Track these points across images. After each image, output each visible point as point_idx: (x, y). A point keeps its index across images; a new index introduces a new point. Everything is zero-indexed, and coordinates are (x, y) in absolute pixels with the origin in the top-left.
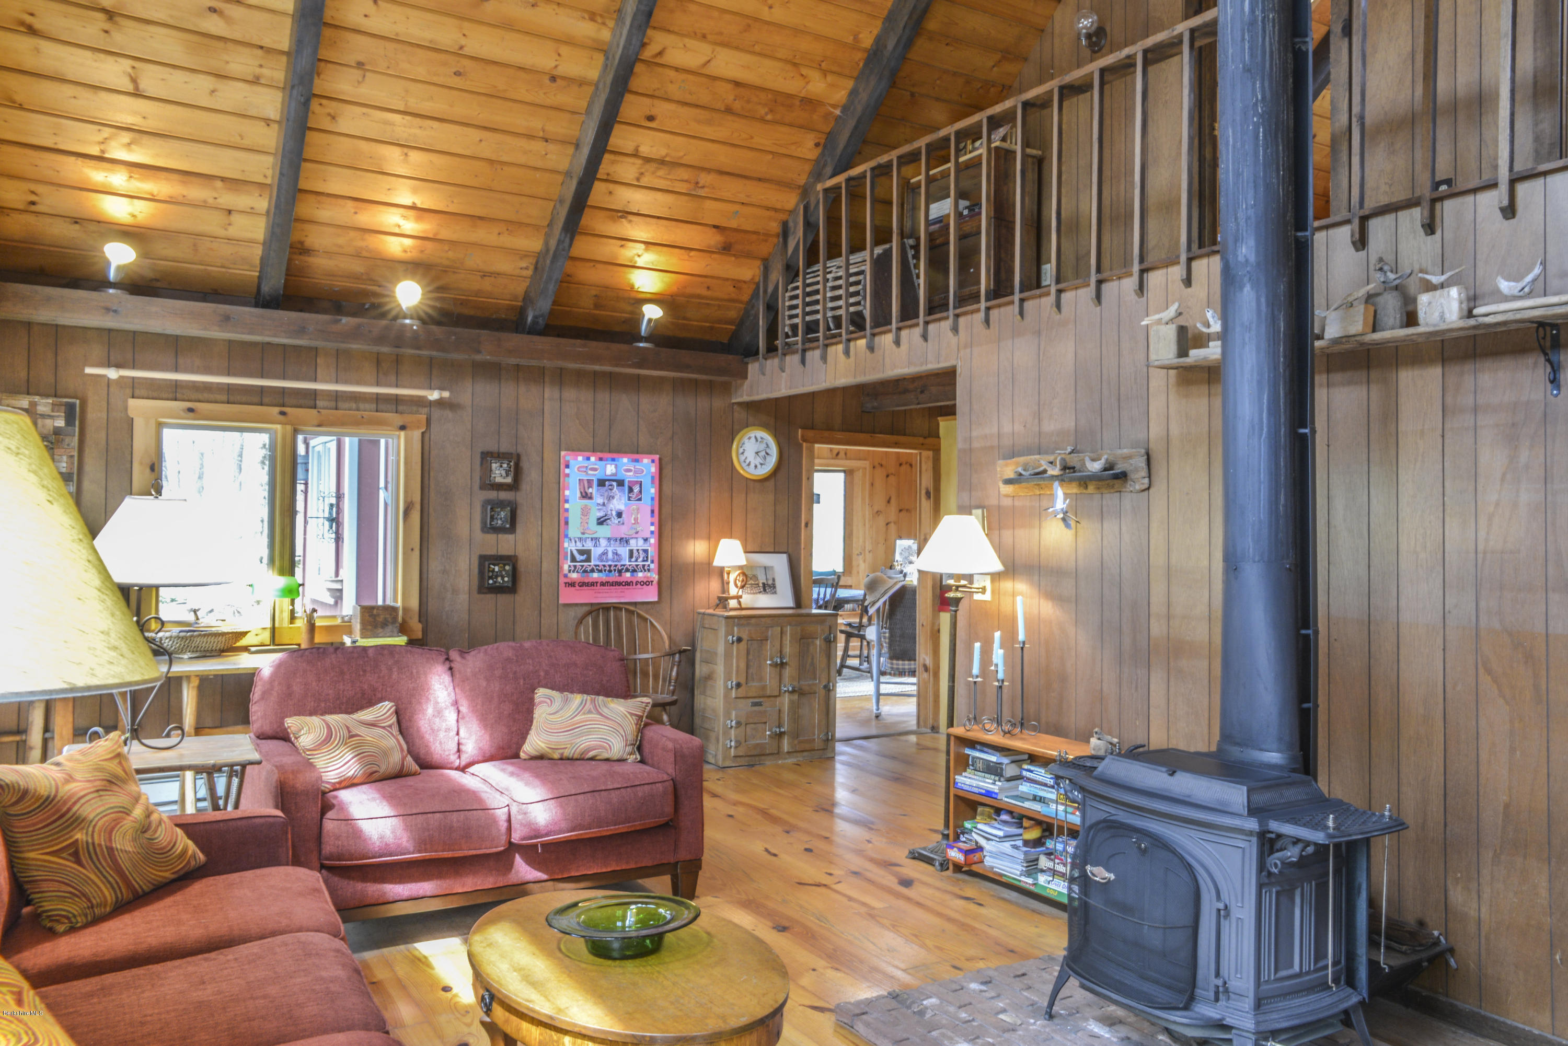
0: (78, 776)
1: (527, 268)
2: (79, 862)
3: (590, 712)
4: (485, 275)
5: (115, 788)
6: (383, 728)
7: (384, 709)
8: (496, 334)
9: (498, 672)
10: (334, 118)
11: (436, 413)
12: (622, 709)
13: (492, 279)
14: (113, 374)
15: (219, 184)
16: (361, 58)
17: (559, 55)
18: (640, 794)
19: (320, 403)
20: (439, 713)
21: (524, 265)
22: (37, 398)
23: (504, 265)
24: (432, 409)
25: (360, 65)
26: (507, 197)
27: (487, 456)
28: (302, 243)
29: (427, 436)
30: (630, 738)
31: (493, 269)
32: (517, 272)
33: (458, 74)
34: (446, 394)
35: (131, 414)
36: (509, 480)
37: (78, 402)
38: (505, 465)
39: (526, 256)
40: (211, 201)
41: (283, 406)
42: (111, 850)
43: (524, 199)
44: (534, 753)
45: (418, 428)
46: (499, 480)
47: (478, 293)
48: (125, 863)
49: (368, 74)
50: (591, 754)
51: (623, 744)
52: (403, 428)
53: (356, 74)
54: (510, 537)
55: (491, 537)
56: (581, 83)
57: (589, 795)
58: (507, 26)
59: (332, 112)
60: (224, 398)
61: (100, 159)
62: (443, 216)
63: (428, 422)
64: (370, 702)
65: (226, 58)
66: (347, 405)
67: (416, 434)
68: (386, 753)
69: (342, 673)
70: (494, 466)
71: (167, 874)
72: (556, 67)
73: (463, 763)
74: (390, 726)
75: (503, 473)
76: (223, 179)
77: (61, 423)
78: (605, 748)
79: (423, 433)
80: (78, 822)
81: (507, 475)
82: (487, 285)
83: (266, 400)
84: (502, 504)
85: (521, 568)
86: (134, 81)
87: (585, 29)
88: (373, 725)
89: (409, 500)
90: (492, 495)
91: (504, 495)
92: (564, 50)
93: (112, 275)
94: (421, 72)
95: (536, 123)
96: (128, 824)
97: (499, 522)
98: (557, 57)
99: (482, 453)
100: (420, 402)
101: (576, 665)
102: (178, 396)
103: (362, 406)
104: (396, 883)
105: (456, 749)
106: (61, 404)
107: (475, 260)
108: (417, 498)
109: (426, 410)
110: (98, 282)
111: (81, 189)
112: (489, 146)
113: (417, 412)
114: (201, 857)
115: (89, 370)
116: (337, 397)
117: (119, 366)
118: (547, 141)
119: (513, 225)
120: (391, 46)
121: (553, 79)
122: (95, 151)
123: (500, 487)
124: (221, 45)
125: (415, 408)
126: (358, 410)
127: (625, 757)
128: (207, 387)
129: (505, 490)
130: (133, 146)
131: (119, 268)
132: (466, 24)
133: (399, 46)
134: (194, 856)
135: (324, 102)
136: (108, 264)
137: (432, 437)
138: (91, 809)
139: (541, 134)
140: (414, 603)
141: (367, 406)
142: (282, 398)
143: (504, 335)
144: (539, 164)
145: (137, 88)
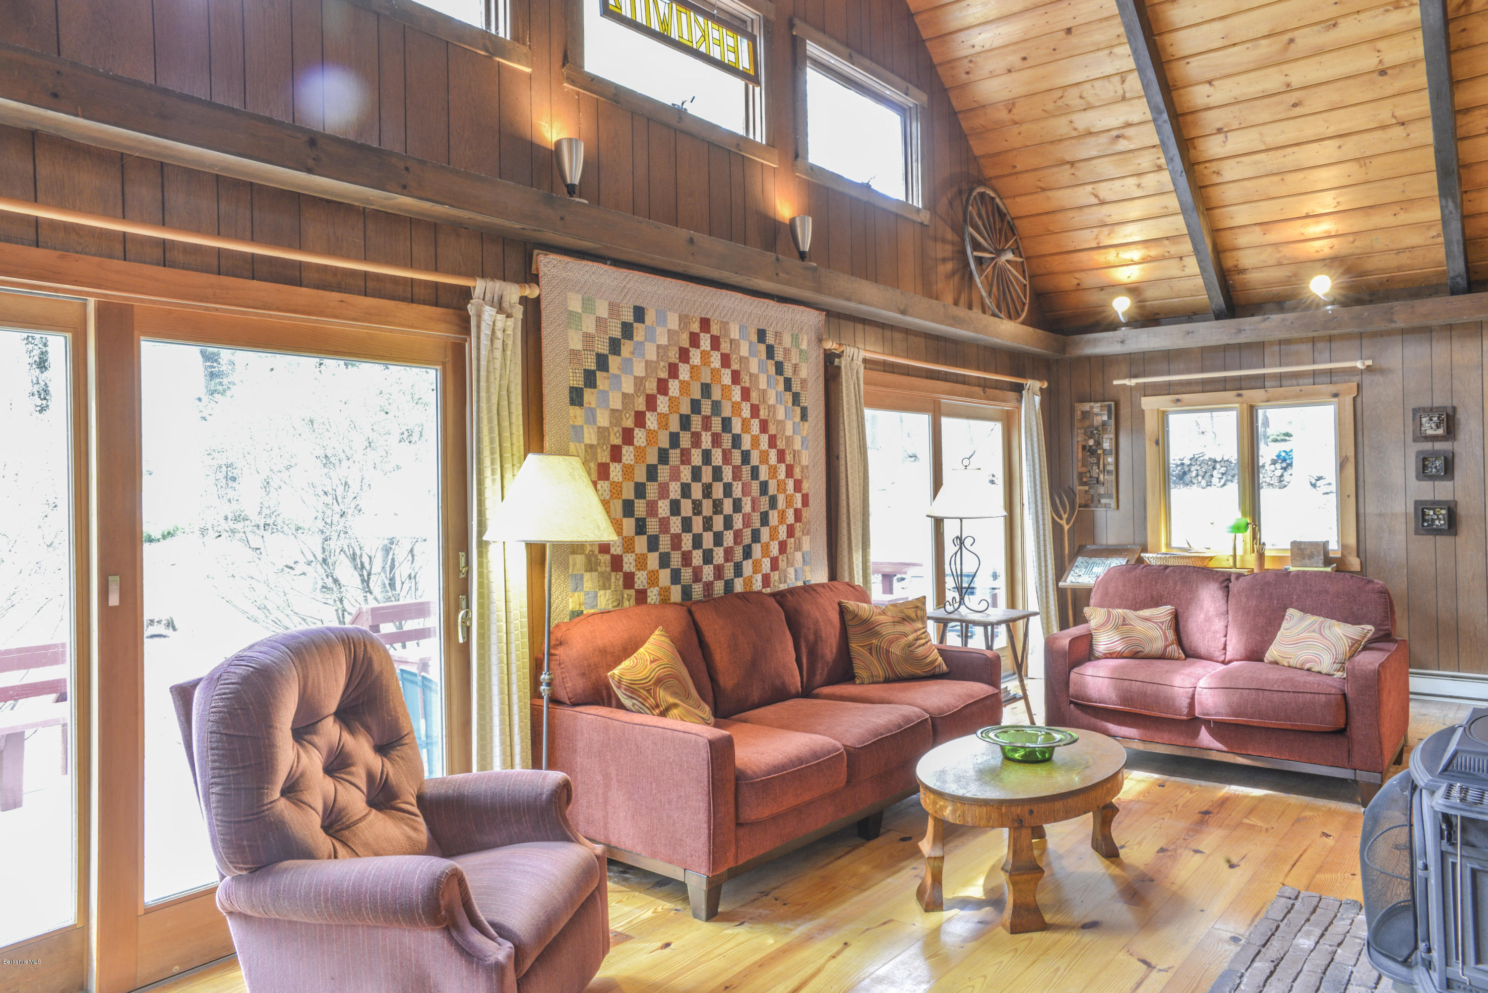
0: (889, 613)
1: (1438, 235)
2: (871, 654)
3: (1314, 631)
4: (1399, 251)
5: (906, 623)
6: (1156, 623)
7: (1164, 612)
8: (1409, 302)
9: (1256, 593)
10: (1218, 173)
11: (1367, 379)
12: (1340, 632)
13: (1408, 253)
14: (1133, 382)
15: (1166, 242)
16: (1219, 125)
17: (1379, 51)
18: (1301, 700)
19: (1267, 384)
20: (1208, 619)
21: (1434, 233)
22: (1092, 404)
23: (1414, 239)
24: (1364, 376)
25: (1219, 131)
26: (1387, 183)
27: (1418, 412)
28: (1236, 266)
29: (1359, 400)
30: (1341, 657)
31: (1403, 245)
32: (1431, 241)
33: (1295, 105)
34: (1369, 362)
35: (1143, 407)
36: (1440, 431)
37: (1113, 403)
38: (1435, 419)
39: (1431, 226)
40: (1166, 254)
41: (1241, 389)
42: (888, 651)
43: (1405, 179)
44: (1271, 659)
45: (1350, 394)
46: (1430, 432)
47: (1399, 268)
48: (893, 658)
49: (1229, 134)
50: (1307, 666)
51: (1332, 661)
52: (1336, 395)
53: (1221, 137)
54: (1449, 484)
55: (1427, 485)
56: (1413, 63)
57: (1253, 691)
58: (1319, 52)
59: (1215, 169)
60: (1200, 389)
61: (1099, 248)
62: (1339, 215)
63: (1359, 387)
64: (1157, 604)
65: (1139, 161)
66: (1289, 382)
67: (1349, 400)
68: (1151, 640)
69: (1141, 582)
70: (1424, 420)
71: (919, 672)
72: (1381, 61)
73: (1227, 659)
74: (1162, 623)
75: (1433, 425)
76: (1167, 238)
77: (1105, 418)
78: (1316, 662)
79: (1354, 399)
80: (877, 634)
81: (1438, 427)
82: (1404, 259)
83: (1228, 387)
84: (1436, 454)
85: (1461, 511)
86: (1096, 196)
87: (1395, 19)
88: (1147, 619)
89: (1344, 455)
90: (1428, 446)
91: (1439, 446)
92: (1380, 45)
93: (1122, 319)
94: (1266, 116)
95: (1384, 113)
96: (904, 641)
97: (1434, 470)
98: (1378, 54)
99: (1414, 410)
100: (1353, 371)
101: (1327, 592)
102: (1171, 391)
103: (1301, 381)
104: (1115, 724)
105: (1222, 647)
106: (1105, 406)
107: (1381, 241)
108: (1351, 453)
109: (1357, 378)
110: (1113, 326)
111: (1097, 269)
112: (1351, 147)
113: (1349, 381)
114: (945, 667)
115: (1115, 382)
116: (1281, 377)
117: (1136, 376)
118: (1403, 124)
119: (1406, 204)
120: (1235, 108)
121: (1383, 73)
122: (1094, 244)
123: (1434, 438)
124: (1131, 155)
125: (1347, 378)
126: (1298, 385)
127: (1332, 672)
128: (1189, 383)
129: (1441, 441)
130: (1112, 235)
131: (1123, 314)
132: (1284, 67)
133: (1241, 105)
134: (940, 665)
135: (1207, 165)
136: (1116, 312)
137: (1364, 400)
138: (888, 631)
139: (1394, 121)
140: (1352, 541)
141: (1306, 381)
142: (1238, 385)
143: (1417, 303)
144: (1406, 145)
145: (1100, 200)
